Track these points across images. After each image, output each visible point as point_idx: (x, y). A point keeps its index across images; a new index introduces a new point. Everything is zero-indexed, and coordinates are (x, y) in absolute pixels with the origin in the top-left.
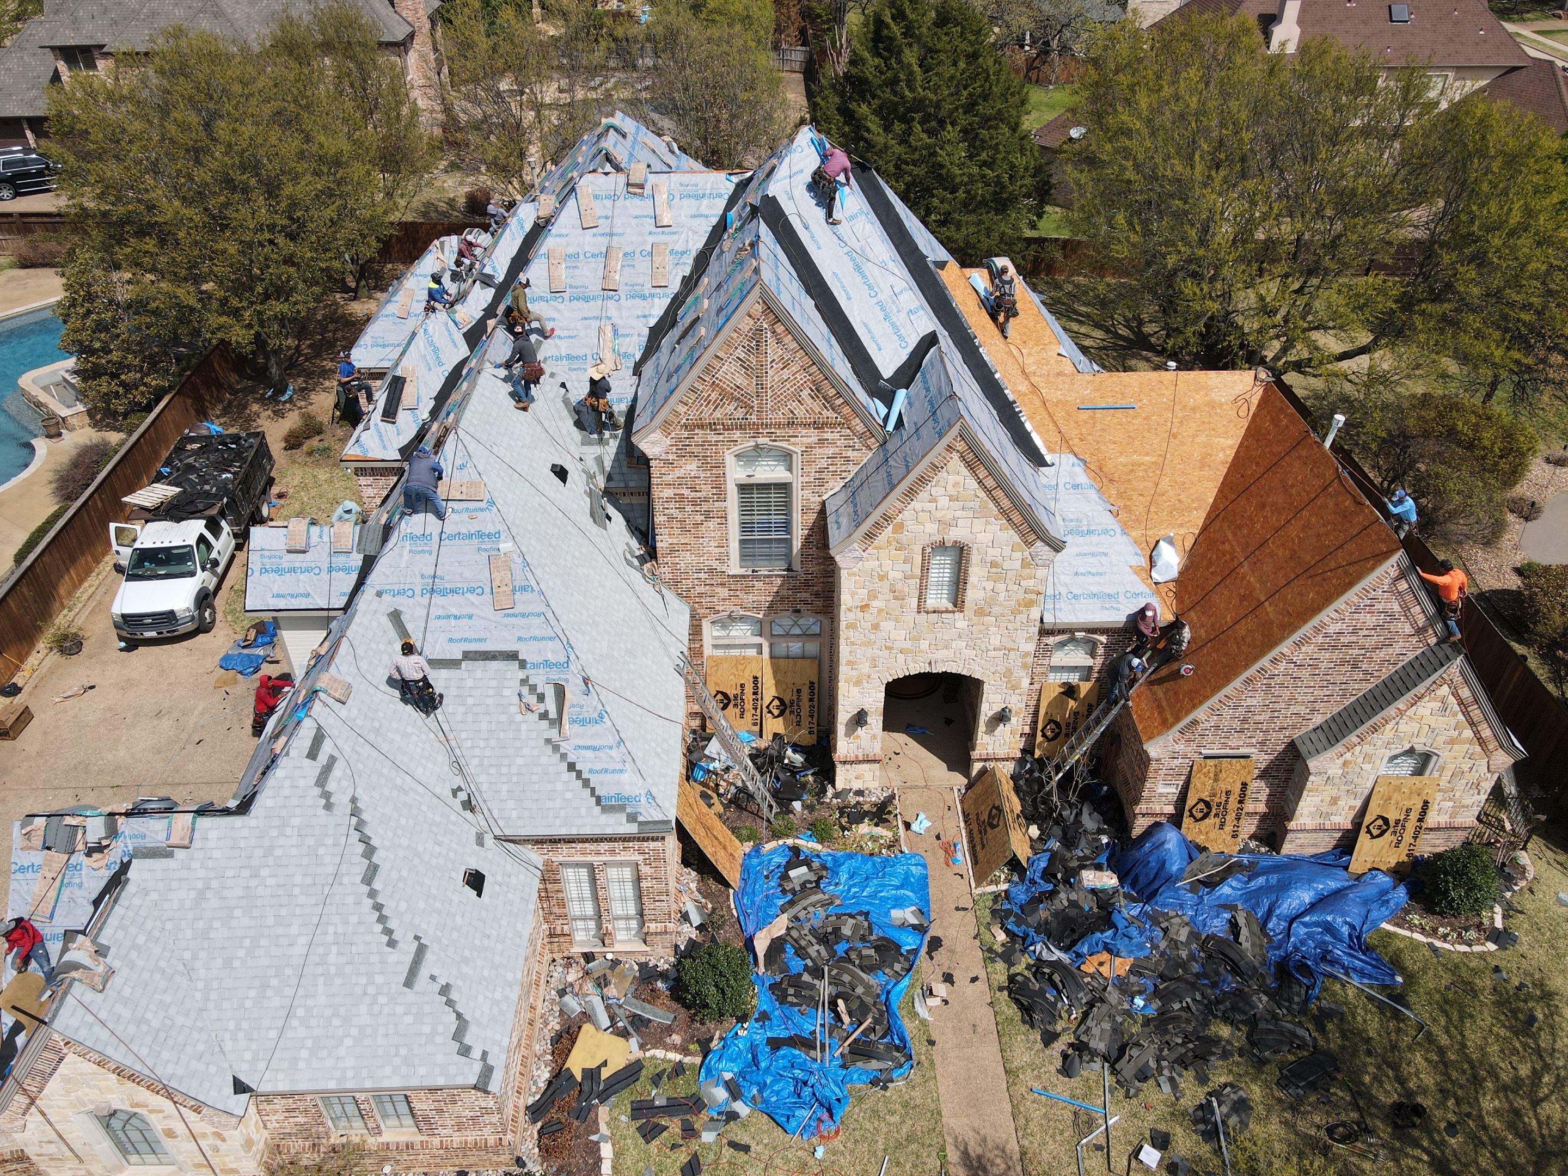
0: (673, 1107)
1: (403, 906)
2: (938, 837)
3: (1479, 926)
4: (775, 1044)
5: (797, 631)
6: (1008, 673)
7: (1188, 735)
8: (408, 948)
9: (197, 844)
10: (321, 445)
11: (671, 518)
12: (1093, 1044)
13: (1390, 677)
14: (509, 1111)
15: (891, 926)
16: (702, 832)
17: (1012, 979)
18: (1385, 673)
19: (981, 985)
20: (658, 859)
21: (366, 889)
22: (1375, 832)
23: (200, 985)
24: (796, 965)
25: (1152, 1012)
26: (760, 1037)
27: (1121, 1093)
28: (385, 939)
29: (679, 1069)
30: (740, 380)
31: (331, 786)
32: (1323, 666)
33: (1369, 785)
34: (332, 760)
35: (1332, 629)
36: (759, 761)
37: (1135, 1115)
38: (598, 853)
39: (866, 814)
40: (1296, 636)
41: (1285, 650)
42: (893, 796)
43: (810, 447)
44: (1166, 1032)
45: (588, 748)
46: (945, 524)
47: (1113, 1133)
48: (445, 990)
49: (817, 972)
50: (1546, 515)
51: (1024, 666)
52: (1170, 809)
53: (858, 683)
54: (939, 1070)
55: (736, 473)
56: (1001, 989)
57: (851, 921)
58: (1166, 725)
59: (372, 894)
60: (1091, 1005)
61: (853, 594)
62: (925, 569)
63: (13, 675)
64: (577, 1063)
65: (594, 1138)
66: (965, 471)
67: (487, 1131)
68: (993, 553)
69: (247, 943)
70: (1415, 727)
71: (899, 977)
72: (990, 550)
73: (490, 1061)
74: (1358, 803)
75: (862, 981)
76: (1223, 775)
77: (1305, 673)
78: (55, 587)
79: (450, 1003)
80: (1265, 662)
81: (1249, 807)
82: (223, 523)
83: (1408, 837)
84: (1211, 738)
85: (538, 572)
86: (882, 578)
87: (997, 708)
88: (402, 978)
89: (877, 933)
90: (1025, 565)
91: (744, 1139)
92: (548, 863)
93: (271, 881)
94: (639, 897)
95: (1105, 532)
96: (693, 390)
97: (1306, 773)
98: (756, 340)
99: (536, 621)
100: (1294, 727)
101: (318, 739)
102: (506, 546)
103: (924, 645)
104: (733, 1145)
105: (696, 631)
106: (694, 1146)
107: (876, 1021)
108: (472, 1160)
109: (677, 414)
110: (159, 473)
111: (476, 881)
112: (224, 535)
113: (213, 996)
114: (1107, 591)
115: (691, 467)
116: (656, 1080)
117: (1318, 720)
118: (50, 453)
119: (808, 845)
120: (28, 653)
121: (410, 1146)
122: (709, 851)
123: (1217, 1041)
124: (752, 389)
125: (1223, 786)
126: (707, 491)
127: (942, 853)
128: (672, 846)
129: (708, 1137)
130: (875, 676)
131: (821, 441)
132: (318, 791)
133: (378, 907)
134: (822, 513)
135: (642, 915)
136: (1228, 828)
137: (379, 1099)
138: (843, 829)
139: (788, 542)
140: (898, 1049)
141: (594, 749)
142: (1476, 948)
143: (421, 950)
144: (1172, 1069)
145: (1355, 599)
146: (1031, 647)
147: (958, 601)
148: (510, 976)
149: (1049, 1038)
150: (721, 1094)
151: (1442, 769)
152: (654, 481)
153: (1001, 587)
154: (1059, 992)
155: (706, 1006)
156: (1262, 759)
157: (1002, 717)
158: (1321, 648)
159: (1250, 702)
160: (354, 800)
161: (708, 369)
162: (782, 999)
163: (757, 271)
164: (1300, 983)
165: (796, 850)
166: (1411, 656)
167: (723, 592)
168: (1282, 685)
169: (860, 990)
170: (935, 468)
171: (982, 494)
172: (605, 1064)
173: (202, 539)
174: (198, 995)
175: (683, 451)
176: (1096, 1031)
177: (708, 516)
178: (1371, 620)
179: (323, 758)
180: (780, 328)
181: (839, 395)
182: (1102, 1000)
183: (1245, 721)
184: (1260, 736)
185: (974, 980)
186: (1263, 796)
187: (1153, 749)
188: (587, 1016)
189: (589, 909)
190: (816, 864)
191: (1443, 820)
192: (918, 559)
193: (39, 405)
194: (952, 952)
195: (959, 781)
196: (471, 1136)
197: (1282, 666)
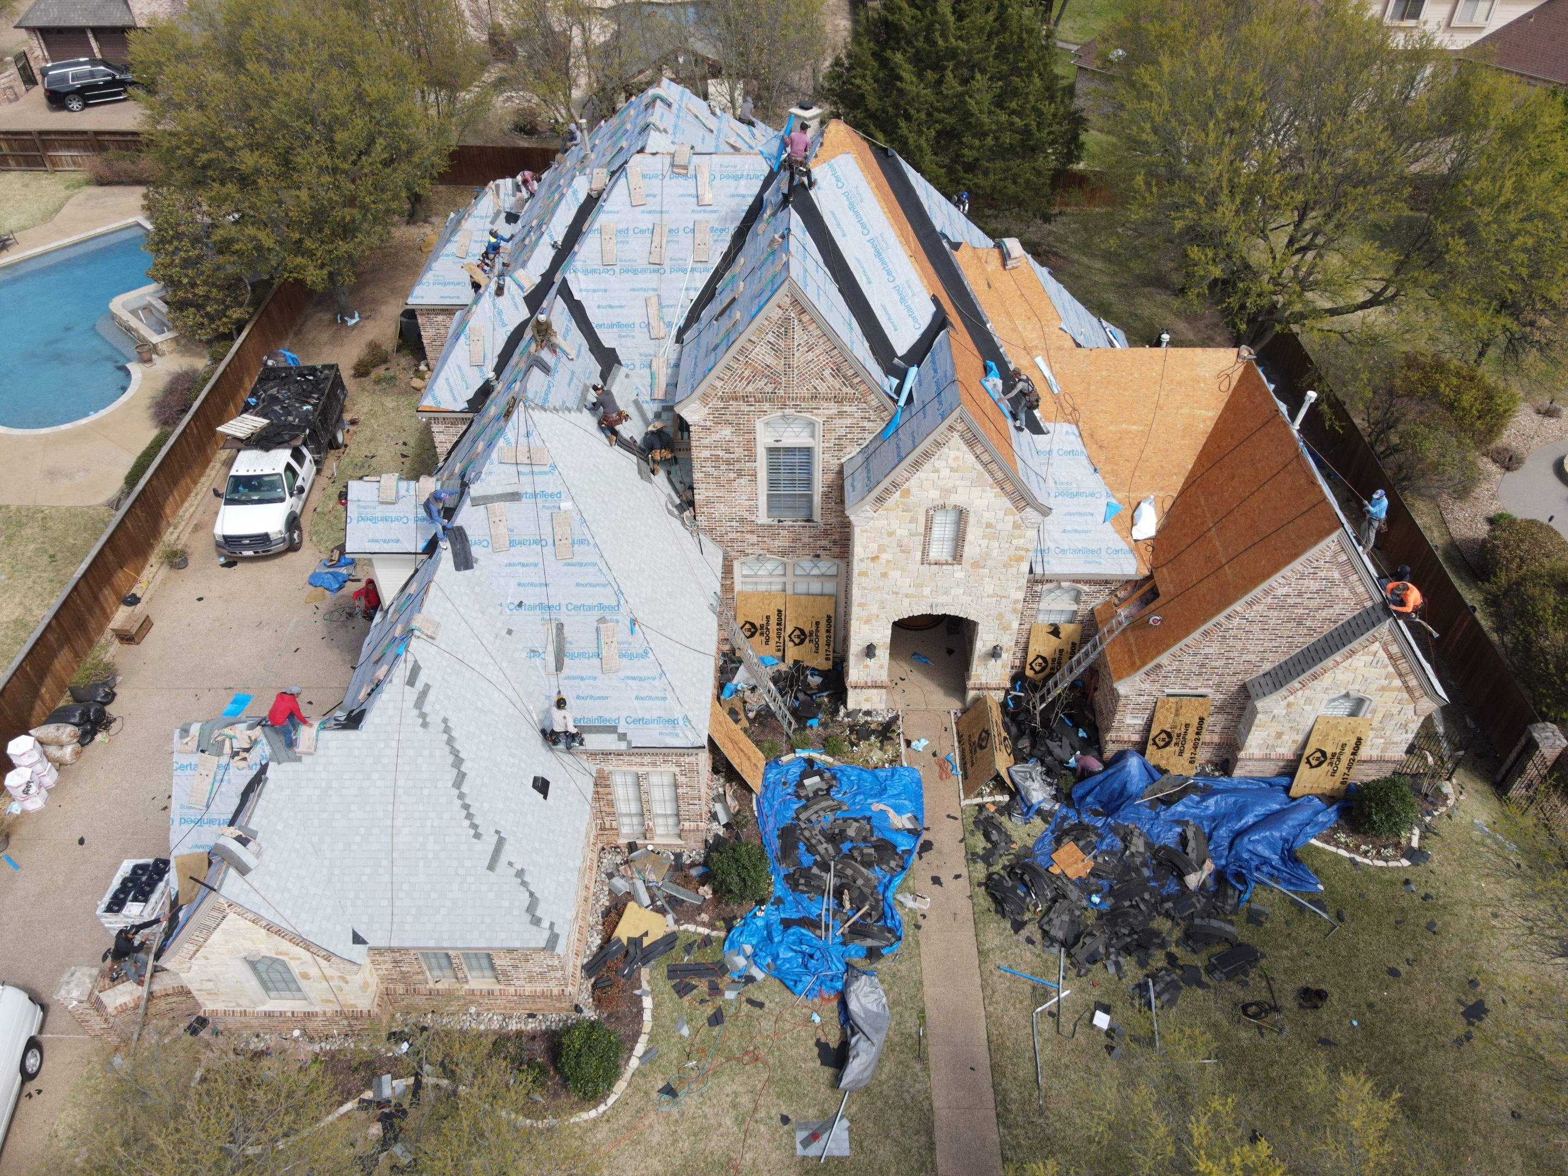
0: (702, 971)
1: (486, 806)
2: (934, 754)
3: (1397, 846)
4: (787, 924)
5: (815, 572)
6: (1000, 616)
7: (1153, 677)
8: (490, 841)
9: (320, 752)
10: (388, 374)
11: (707, 475)
12: (1052, 933)
13: (1331, 634)
14: (570, 969)
15: (890, 830)
16: (730, 746)
17: (989, 877)
18: (1328, 628)
19: (963, 882)
20: (692, 771)
21: (456, 792)
22: (1314, 763)
23: (327, 863)
24: (807, 860)
25: (1106, 907)
26: (775, 917)
27: (1072, 973)
28: (472, 832)
29: (707, 940)
30: (770, 360)
31: (427, 708)
32: (1272, 622)
33: (1310, 723)
34: (427, 687)
35: (1280, 591)
36: (781, 684)
37: (1083, 990)
38: (642, 765)
39: (873, 732)
40: (1248, 597)
41: (1238, 609)
42: (896, 718)
43: (830, 418)
44: (1116, 924)
45: (634, 678)
46: (946, 492)
47: (1063, 1004)
48: (520, 874)
49: (825, 867)
50: (1528, 465)
51: (1015, 611)
52: (1136, 738)
53: (867, 622)
55: (765, 438)
56: (979, 885)
57: (855, 825)
58: (1134, 668)
59: (461, 796)
60: (1054, 900)
61: (865, 547)
62: (929, 528)
63: (131, 587)
64: (625, 931)
65: (638, 992)
66: (964, 448)
67: (552, 984)
68: (988, 516)
69: (362, 831)
70: (1349, 676)
71: (893, 873)
72: (986, 515)
73: (556, 930)
74: (1300, 738)
75: (862, 874)
76: (1183, 711)
77: (1256, 628)
78: (161, 507)
79: (524, 884)
80: (1220, 618)
81: (1206, 737)
82: (305, 451)
83: (1342, 768)
84: (1173, 680)
85: (593, 528)
86: (890, 534)
87: (990, 646)
88: (486, 863)
89: (877, 835)
90: (1016, 526)
92: (600, 771)
93: (380, 783)
94: (677, 799)
95: (1092, 494)
96: (728, 368)
97: (1254, 712)
98: (785, 328)
99: (591, 569)
100: (1246, 672)
101: (416, 670)
102: (566, 505)
103: (927, 591)
104: (750, 1001)
105: (728, 571)
106: (719, 1001)
107: (872, 908)
108: (539, 1006)
109: (714, 387)
110: (247, 404)
111: (542, 786)
112: (307, 463)
113: (336, 871)
114: (1091, 547)
115: (726, 432)
116: (688, 949)
117: (1267, 667)
118: (144, 377)
119: (822, 758)
120: (143, 567)
121: (490, 993)
122: (735, 762)
123: (1157, 934)
124: (780, 368)
125: (1183, 720)
126: (739, 452)
127: (937, 768)
128: (704, 760)
129: (730, 995)
130: (883, 616)
131: (841, 414)
132: (416, 712)
133: (466, 807)
134: (840, 472)
135: (677, 815)
136: (1187, 755)
137: (466, 956)
138: (852, 744)
139: (810, 497)
140: (890, 930)
141: (641, 679)
142: (1392, 864)
143: (501, 842)
144: (1118, 954)
145: (1300, 568)
146: (1020, 595)
147: (957, 557)
148: (571, 864)
149: (1018, 926)
150: (741, 961)
151: (1374, 711)
152: (693, 443)
153: (995, 544)
154: (1028, 889)
155: (730, 891)
156: (1216, 697)
157: (995, 653)
158: (1270, 608)
159: (1207, 650)
160: (445, 721)
161: (742, 351)
162: (795, 887)
163: (786, 266)
164: (1234, 888)
165: (810, 762)
166: (1350, 616)
167: (753, 538)
168: (1235, 637)
169: (860, 882)
170: (938, 445)
171: (979, 467)
172: (646, 934)
173: (289, 467)
174: (325, 871)
175: (719, 419)
176: (1056, 922)
177: (740, 473)
178: (1314, 586)
179: (419, 685)
180: (805, 318)
181: (856, 375)
182: (1064, 897)
183: (1203, 666)
184: (1216, 679)
185: (957, 877)
186: (1218, 729)
187: (1122, 688)
188: (631, 896)
189: (634, 808)
190: (827, 775)
191: (1375, 753)
192: (922, 520)
193: (129, 329)
194: (939, 852)
195: (955, 705)
196: (539, 987)
197: (1236, 621)
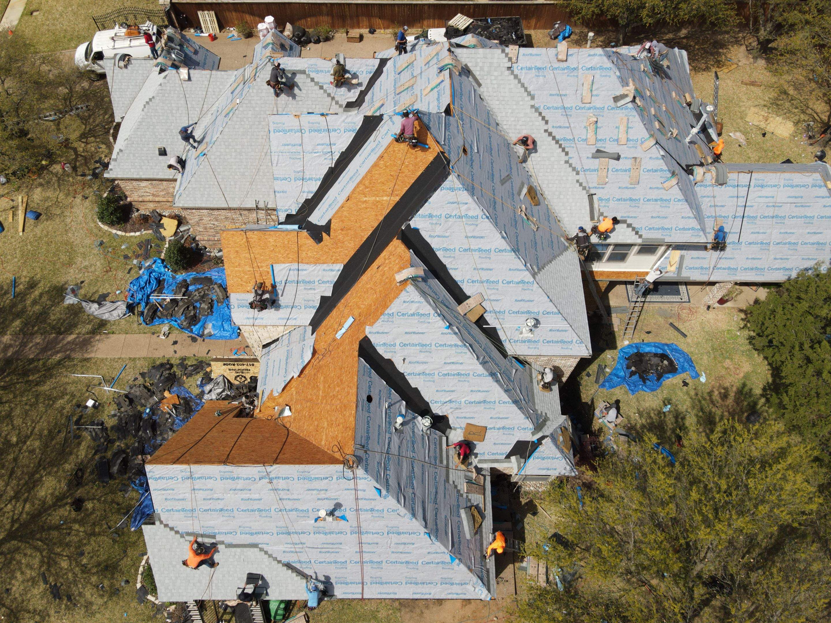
0: (147, 250)
15: (205, 323)
17: (172, 366)
19: (172, 354)
29: (160, 252)
54: (143, 335)
56: (168, 361)
60: (149, 390)
64: (165, 221)
65: (142, 230)
75: (179, 309)
78: (422, 19)
91: (132, 272)
104: (131, 269)
106: (133, 258)
116: (157, 245)
129: (135, 262)
149: (143, 375)
150: (148, 264)
172: (165, 230)
185: (175, 352)
194: (190, 345)
